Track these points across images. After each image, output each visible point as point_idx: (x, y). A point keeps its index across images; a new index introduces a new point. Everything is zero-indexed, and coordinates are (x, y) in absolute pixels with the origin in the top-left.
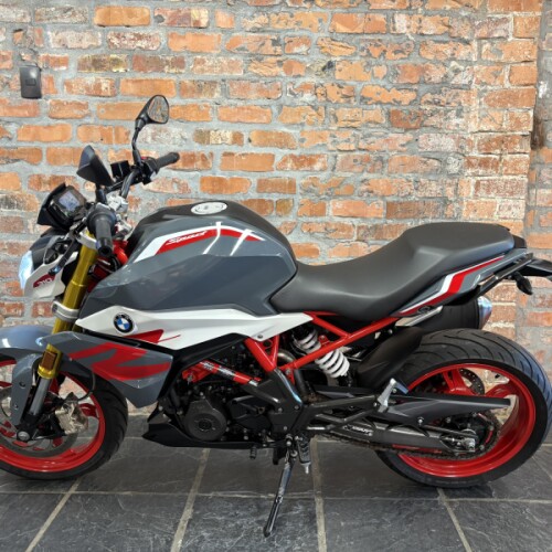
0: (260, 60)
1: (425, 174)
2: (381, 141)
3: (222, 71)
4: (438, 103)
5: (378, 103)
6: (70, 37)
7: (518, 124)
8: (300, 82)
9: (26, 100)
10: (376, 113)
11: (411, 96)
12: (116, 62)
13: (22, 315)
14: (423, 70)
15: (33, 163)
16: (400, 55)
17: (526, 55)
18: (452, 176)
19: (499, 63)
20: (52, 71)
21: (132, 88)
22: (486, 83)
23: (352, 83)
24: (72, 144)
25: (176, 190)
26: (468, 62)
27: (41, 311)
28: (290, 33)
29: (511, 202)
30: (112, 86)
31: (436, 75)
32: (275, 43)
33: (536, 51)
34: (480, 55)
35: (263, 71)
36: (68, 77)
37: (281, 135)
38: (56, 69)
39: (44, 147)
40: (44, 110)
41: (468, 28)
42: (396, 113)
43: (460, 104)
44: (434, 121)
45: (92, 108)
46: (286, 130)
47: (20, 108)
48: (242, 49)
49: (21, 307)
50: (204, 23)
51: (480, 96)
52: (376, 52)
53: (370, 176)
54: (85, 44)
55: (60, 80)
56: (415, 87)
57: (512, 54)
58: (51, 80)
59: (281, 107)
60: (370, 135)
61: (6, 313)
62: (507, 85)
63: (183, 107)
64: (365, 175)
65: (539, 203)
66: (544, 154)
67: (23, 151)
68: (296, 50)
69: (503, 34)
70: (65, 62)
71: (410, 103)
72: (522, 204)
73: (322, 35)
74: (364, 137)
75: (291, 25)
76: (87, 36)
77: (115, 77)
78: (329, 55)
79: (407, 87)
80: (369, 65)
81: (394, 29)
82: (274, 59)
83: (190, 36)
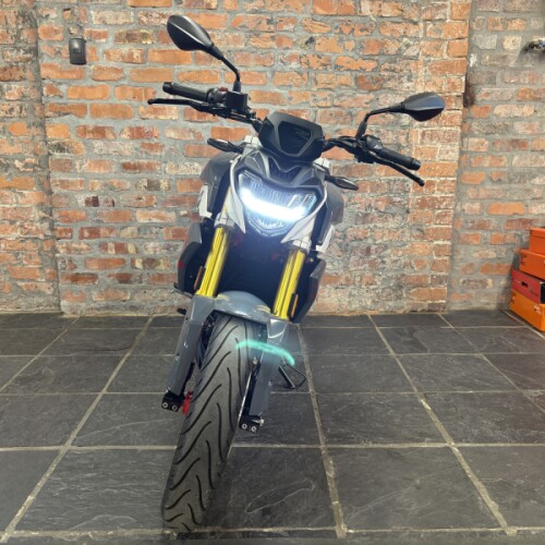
0: (257, 36)
1: (384, 125)
2: (351, 99)
3: (228, 44)
4: (394, 71)
5: (349, 70)
6: (108, 15)
7: (454, 87)
8: (288, 53)
9: (74, 66)
10: (346, 77)
11: (373, 64)
12: (145, 36)
13: (71, 237)
14: (383, 45)
15: (80, 116)
16: (365, 33)
17: (460, 33)
18: (404, 127)
19: (440, 39)
20: (94, 43)
21: (157, 57)
22: (429, 55)
23: (328, 54)
24: (110, 101)
25: (192, 138)
26: (416, 39)
27: (86, 234)
28: (280, 15)
29: (449, 147)
30: (142, 55)
31: (392, 48)
32: (269, 22)
33: (467, 31)
34: (425, 33)
35: (259, 44)
36: (107, 48)
37: (274, 94)
38: (97, 41)
39: (88, 103)
40: (88, 74)
41: (416, 12)
42: (361, 77)
43: (410, 71)
44: (391, 84)
45: (127, 72)
46: (277, 90)
47: (70, 72)
48: (244, 26)
49: (71, 231)
50: (214, 5)
51: (425, 64)
52: (346, 30)
53: (342, 127)
54: (121, 21)
55: (101, 50)
56: (377, 58)
57: (449, 33)
58: (94, 50)
59: (273, 72)
60: (342, 95)
61: (58, 236)
62: (446, 57)
63: (198, 72)
64: (339, 126)
65: (470, 149)
66: (474, 110)
67: (72, 107)
68: (285, 28)
69: (442, 17)
70: (105, 35)
71: (373, 70)
72: (456, 148)
73: (305, 16)
74: (338, 96)
75: (282, 8)
76: (122, 15)
77: (144, 48)
78: (311, 32)
79: (370, 58)
80: (341, 40)
81: (361, 12)
82: (268, 35)
83: (203, 16)
